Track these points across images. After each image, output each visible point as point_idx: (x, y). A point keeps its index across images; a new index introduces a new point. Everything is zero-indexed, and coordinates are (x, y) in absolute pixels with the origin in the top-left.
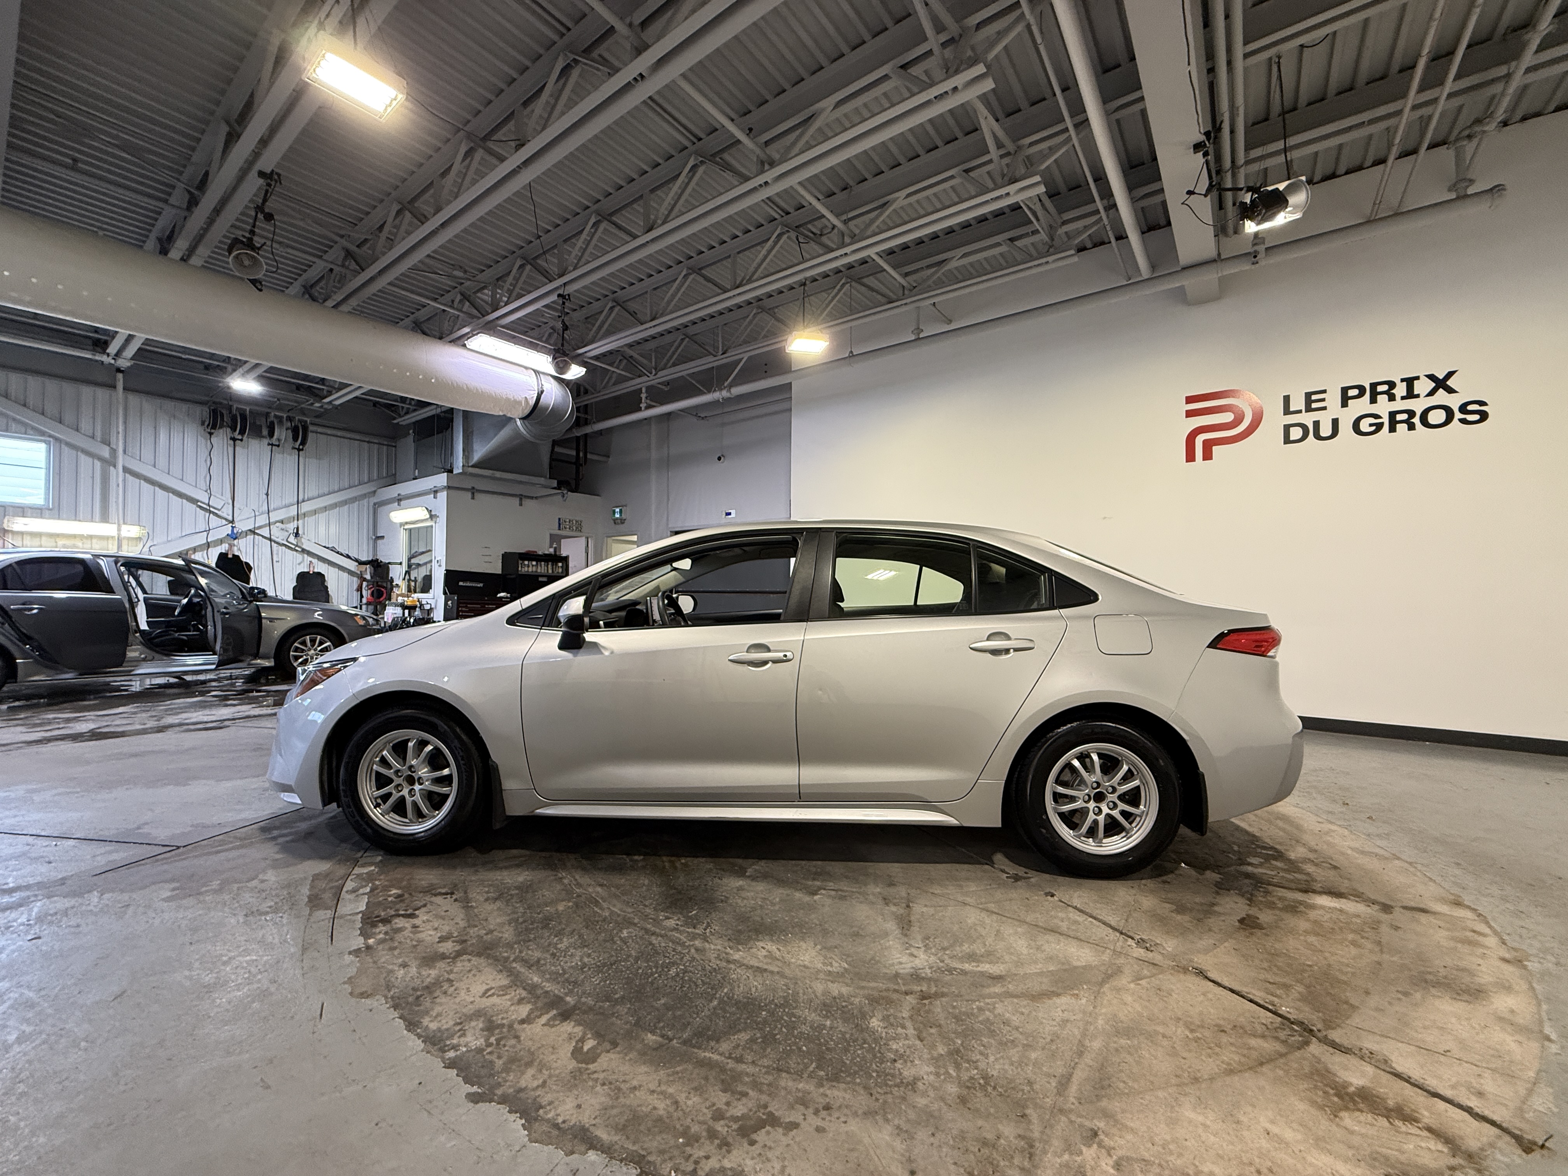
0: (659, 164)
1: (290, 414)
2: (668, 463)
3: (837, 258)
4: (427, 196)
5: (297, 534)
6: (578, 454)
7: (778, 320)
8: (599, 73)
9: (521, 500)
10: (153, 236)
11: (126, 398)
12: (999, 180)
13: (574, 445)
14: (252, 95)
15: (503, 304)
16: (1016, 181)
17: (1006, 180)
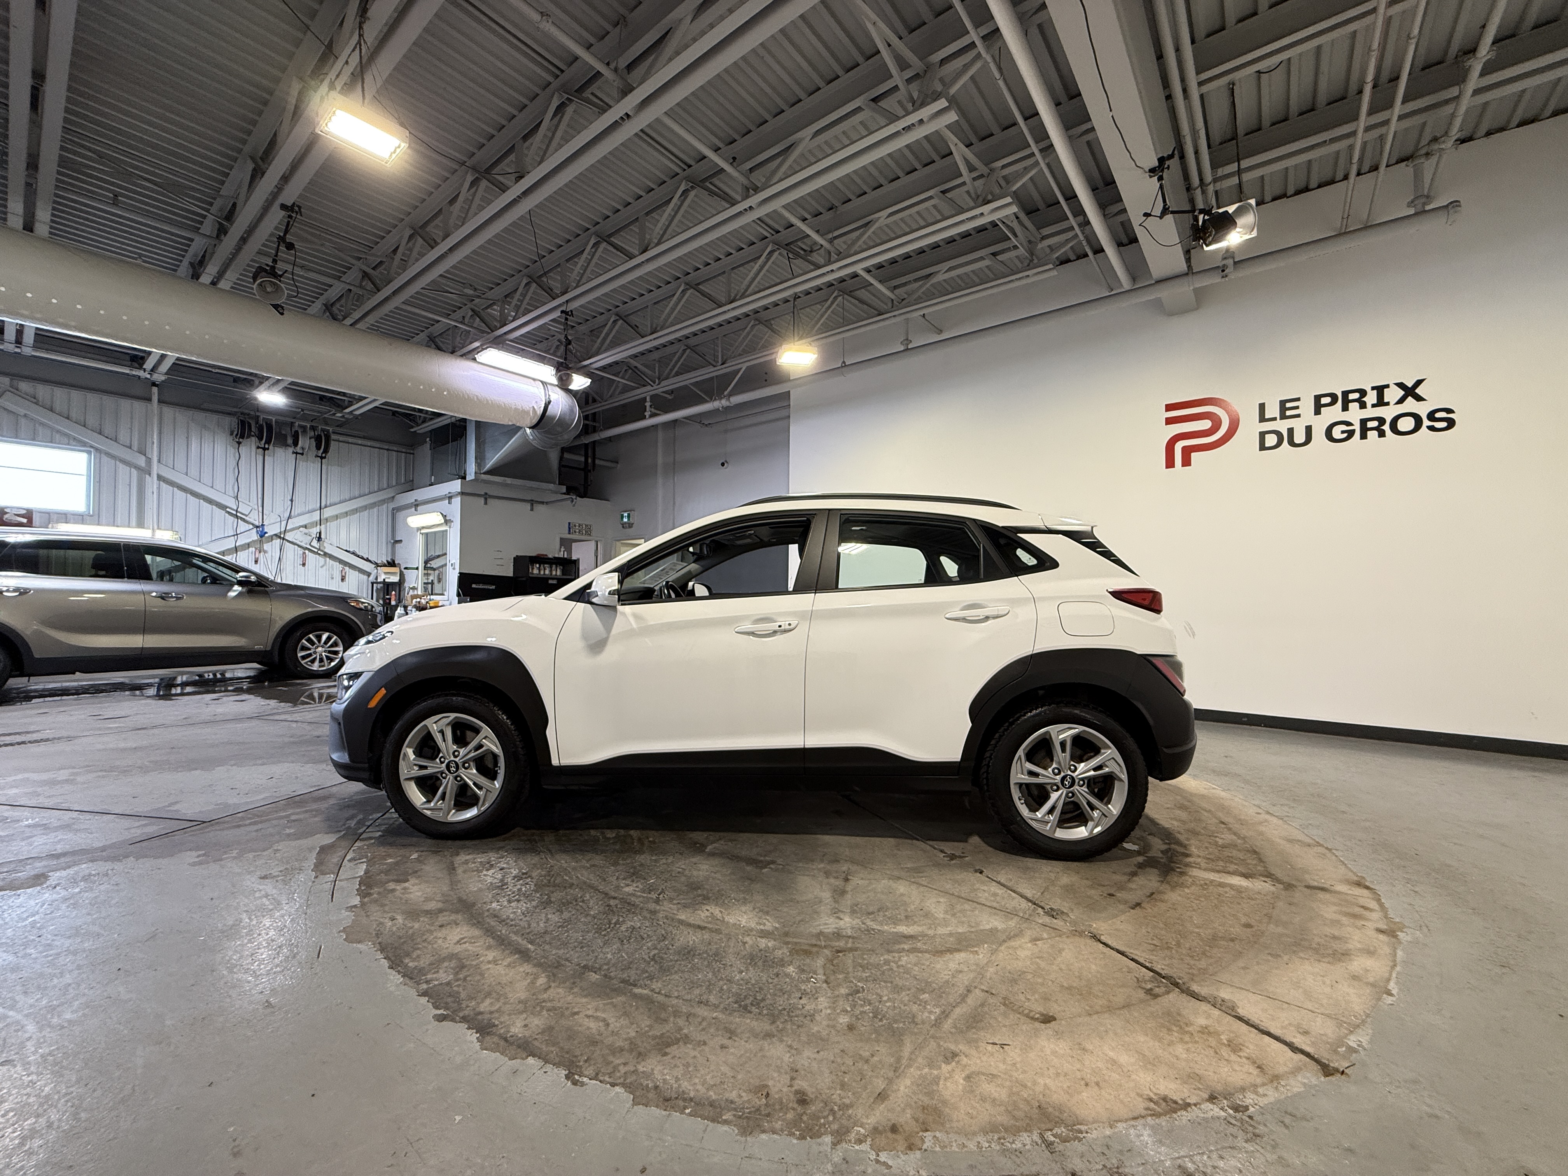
0: (653, 189)
1: (313, 424)
2: (674, 468)
3: (824, 274)
4: (437, 221)
5: (319, 539)
6: (586, 460)
7: (773, 332)
8: (589, 112)
9: (532, 505)
10: (186, 262)
11: (161, 410)
12: (977, 201)
13: (583, 452)
14: (275, 134)
15: (511, 319)
16: (989, 202)
17: (981, 199)
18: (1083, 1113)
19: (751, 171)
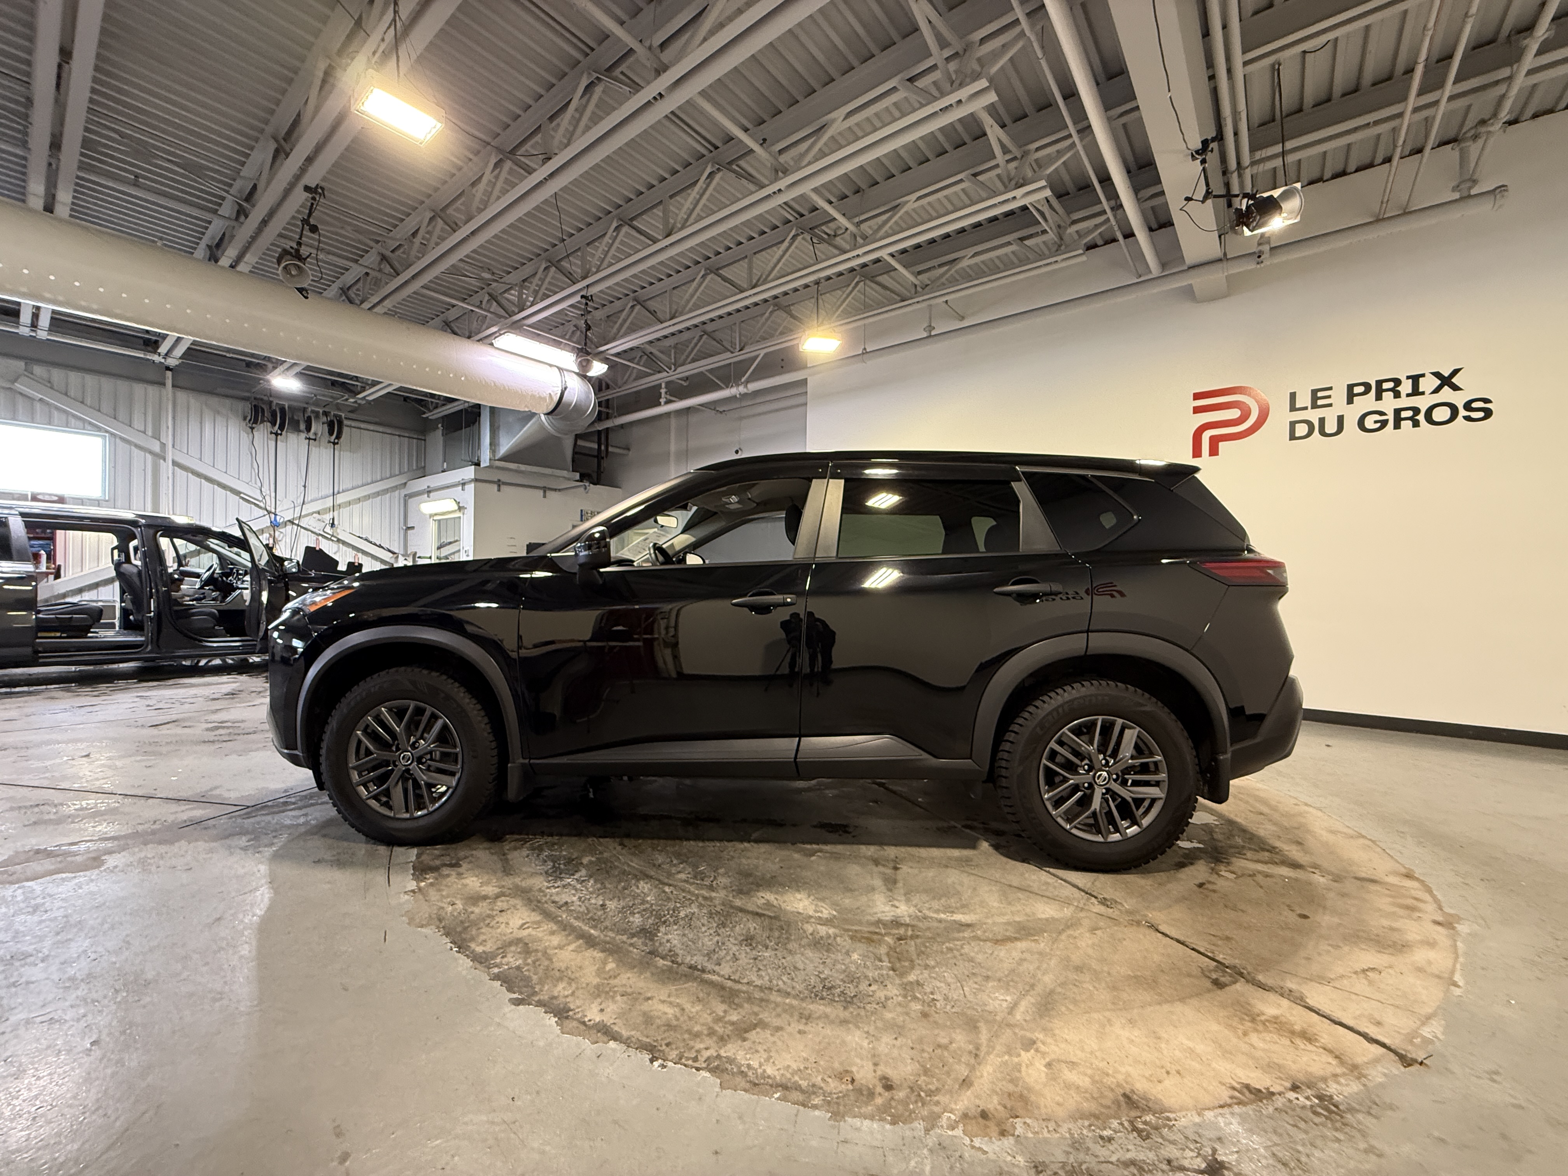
0: (678, 172)
1: (326, 409)
2: (687, 455)
3: (849, 259)
4: (459, 204)
5: (333, 525)
6: (599, 446)
7: (794, 317)
8: (622, 92)
9: (545, 492)
10: (203, 245)
11: (174, 393)
12: (1007, 185)
13: (596, 438)
14: (299, 115)
15: (529, 304)
16: (1022, 186)
17: (1013, 183)
18: (1169, 1101)
19: (781, 152)
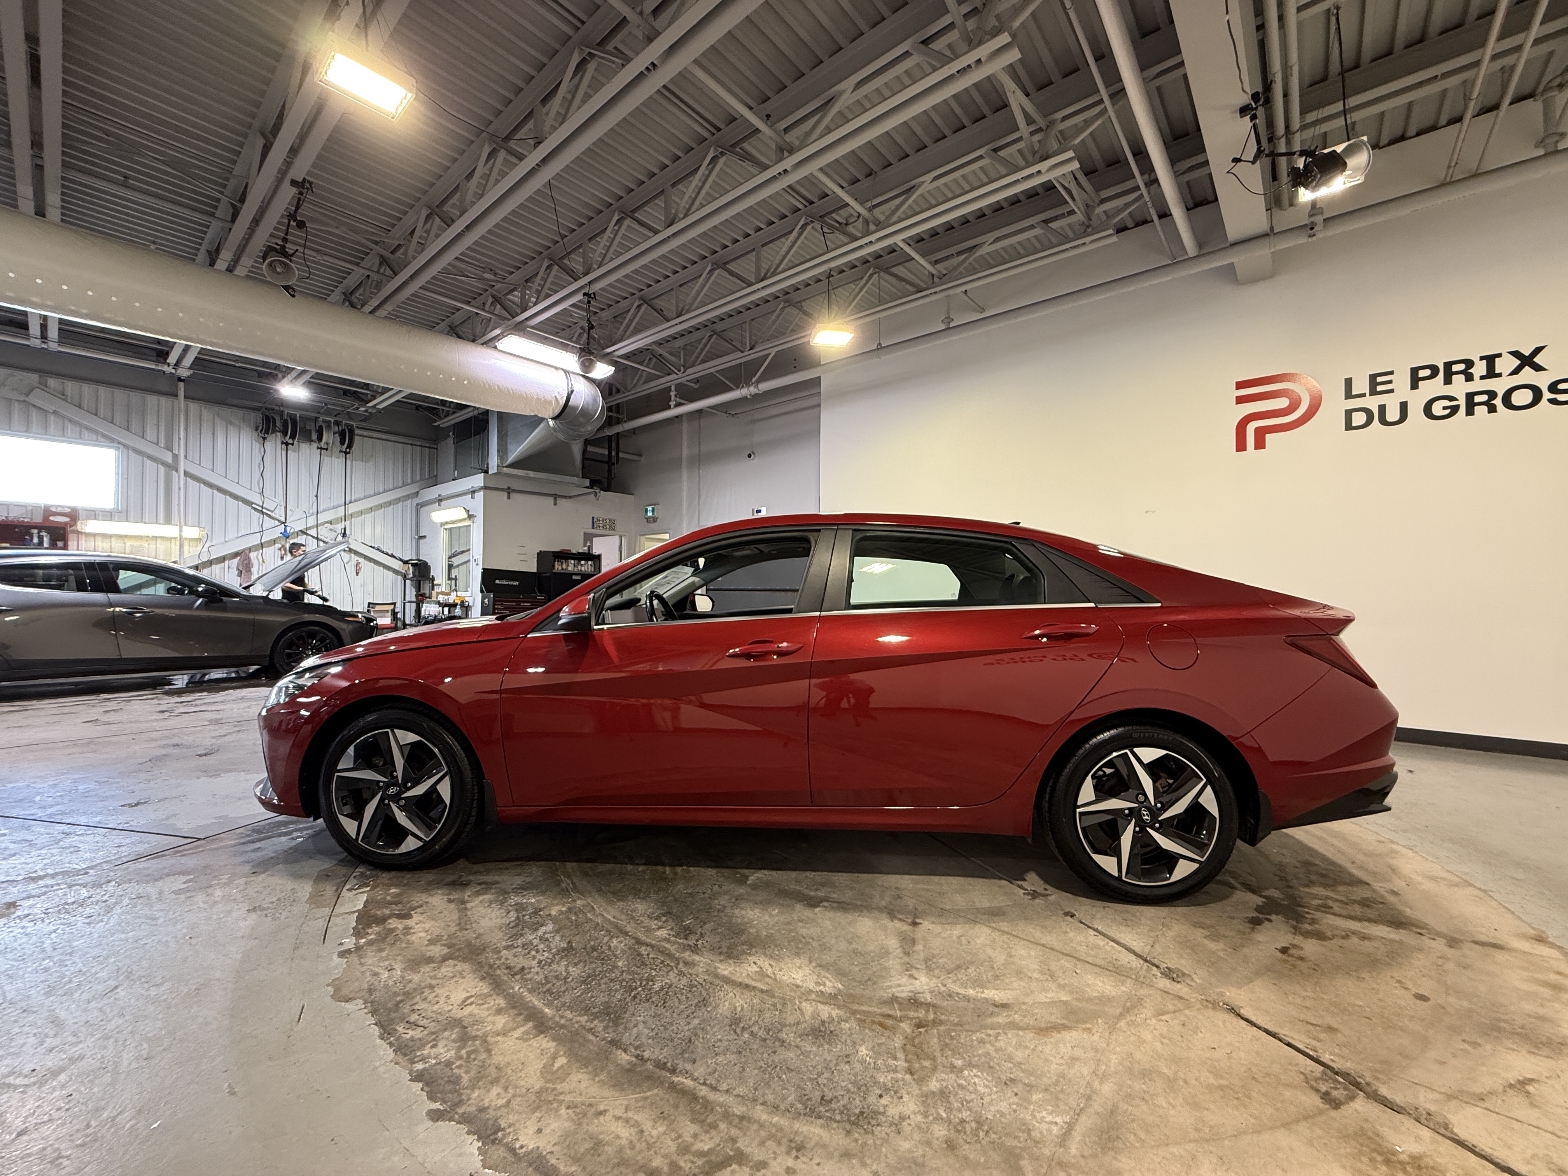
0: (679, 158)
1: (337, 419)
2: (699, 461)
3: (861, 247)
4: (454, 198)
5: (344, 535)
6: (610, 453)
7: (805, 313)
8: (614, 66)
9: (555, 499)
10: (202, 248)
11: (187, 406)
12: (1030, 158)
13: (607, 445)
14: (283, 106)
15: (531, 305)
16: (1048, 158)
19: (786, 130)
